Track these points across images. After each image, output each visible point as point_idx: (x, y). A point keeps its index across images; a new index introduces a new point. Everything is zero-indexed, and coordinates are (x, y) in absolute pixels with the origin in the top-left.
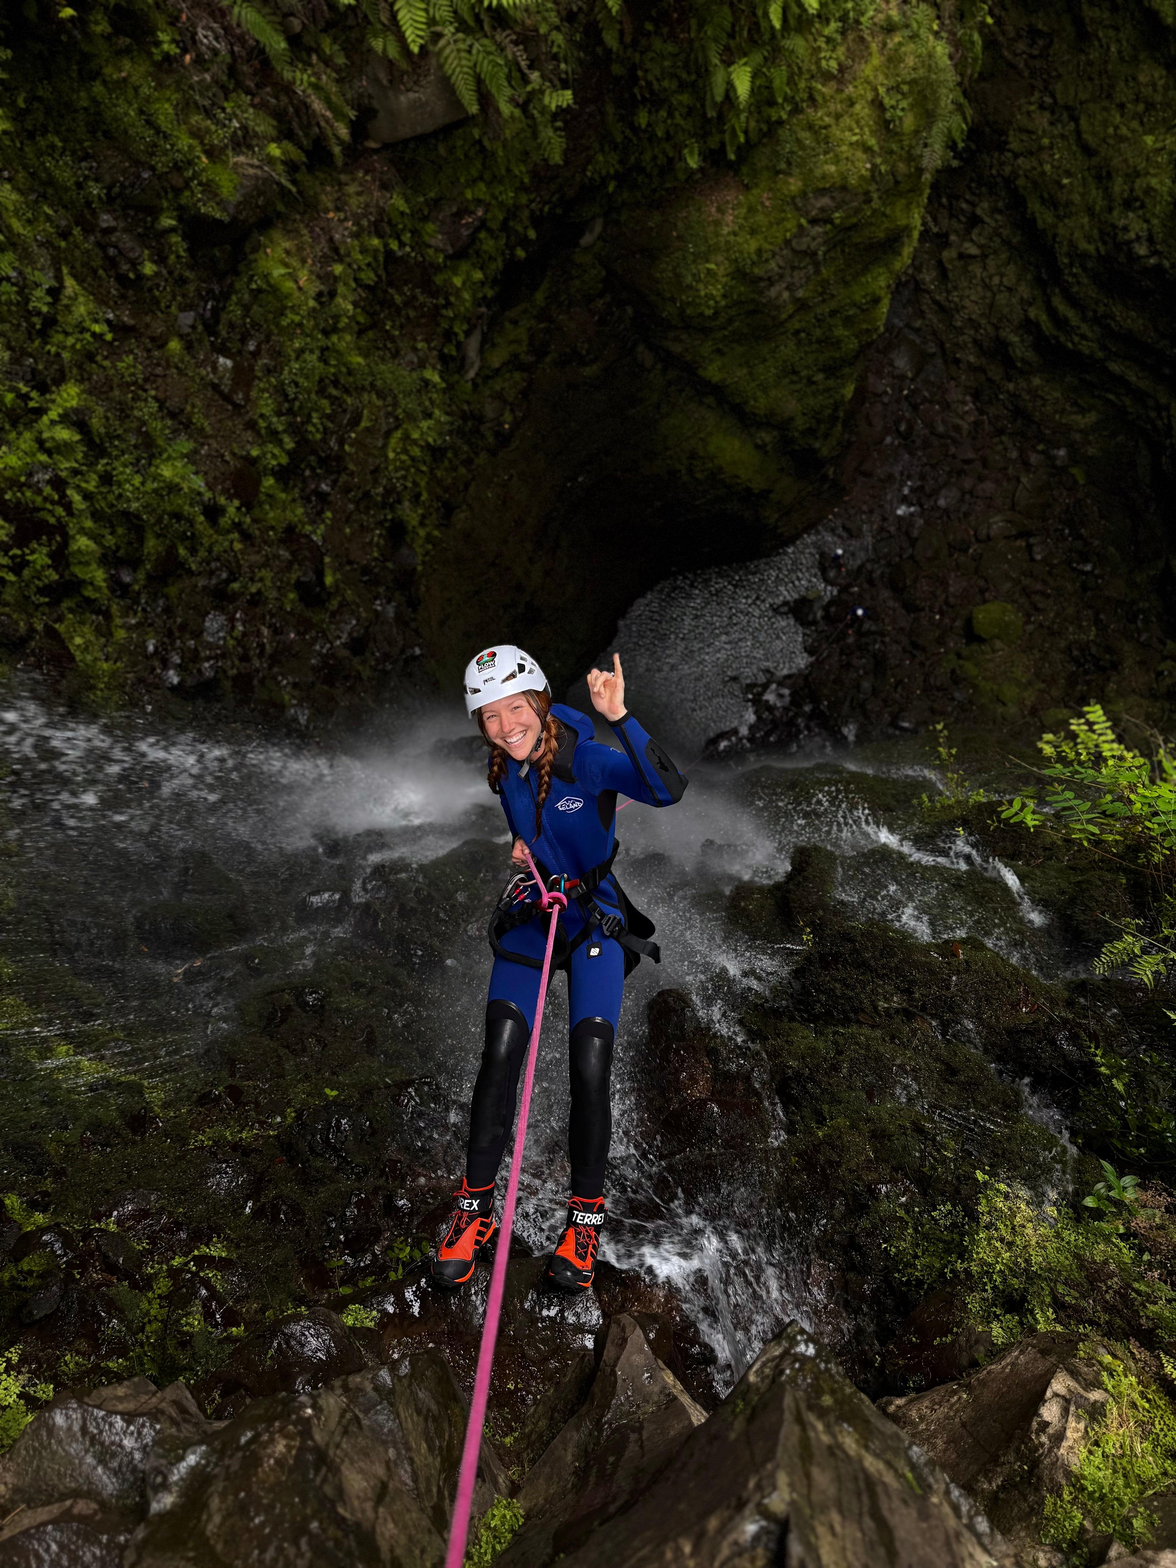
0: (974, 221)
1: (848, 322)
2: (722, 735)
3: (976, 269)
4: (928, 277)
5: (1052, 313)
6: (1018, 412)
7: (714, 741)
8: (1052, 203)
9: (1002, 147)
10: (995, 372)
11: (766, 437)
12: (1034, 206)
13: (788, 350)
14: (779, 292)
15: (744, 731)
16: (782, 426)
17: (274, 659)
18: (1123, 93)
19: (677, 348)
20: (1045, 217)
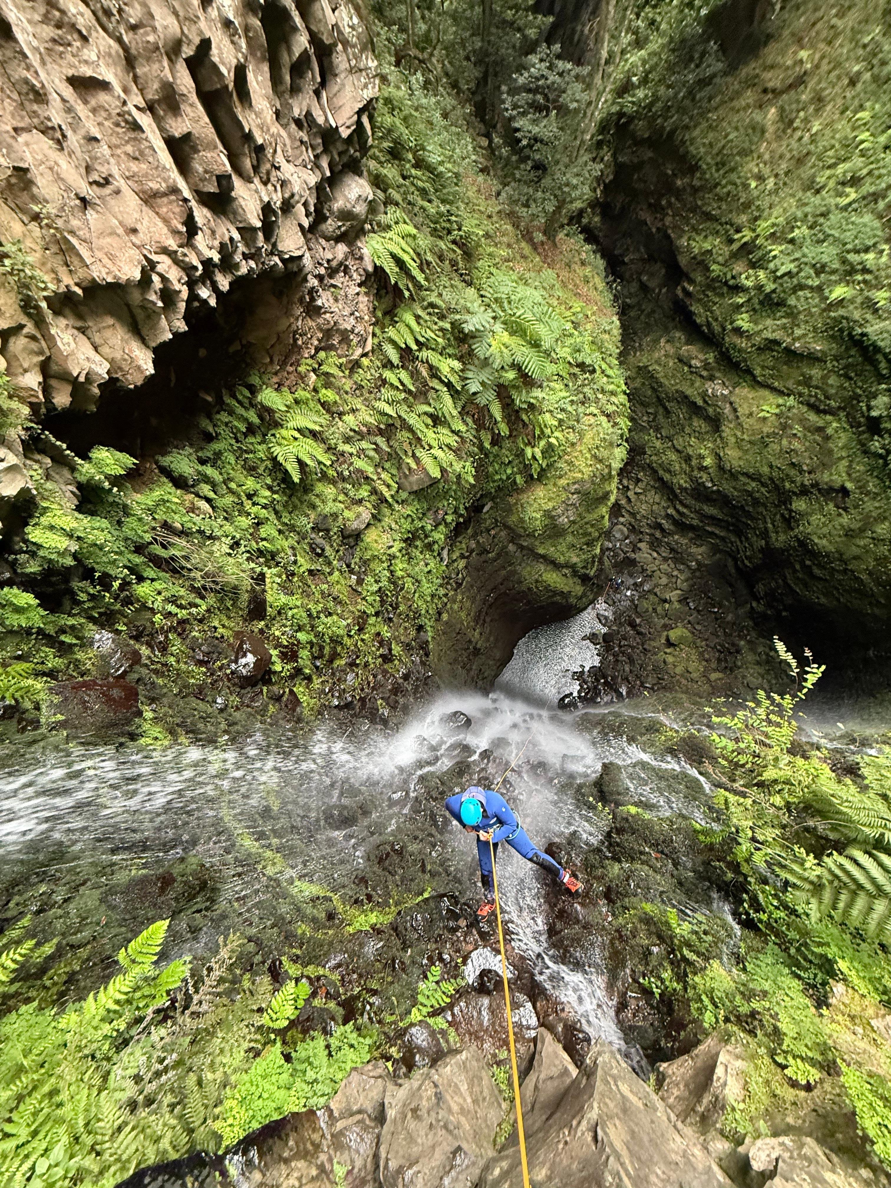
0: (638, 480)
1: (592, 526)
2: (567, 696)
3: (642, 497)
4: (623, 502)
5: (678, 511)
6: (672, 550)
7: (562, 699)
8: (670, 472)
9: (645, 453)
10: (658, 534)
11: (566, 571)
12: (661, 472)
13: (570, 539)
14: (563, 520)
15: (575, 694)
16: (573, 567)
17: (374, 688)
18: (687, 430)
19: (525, 544)
20: (667, 477)
